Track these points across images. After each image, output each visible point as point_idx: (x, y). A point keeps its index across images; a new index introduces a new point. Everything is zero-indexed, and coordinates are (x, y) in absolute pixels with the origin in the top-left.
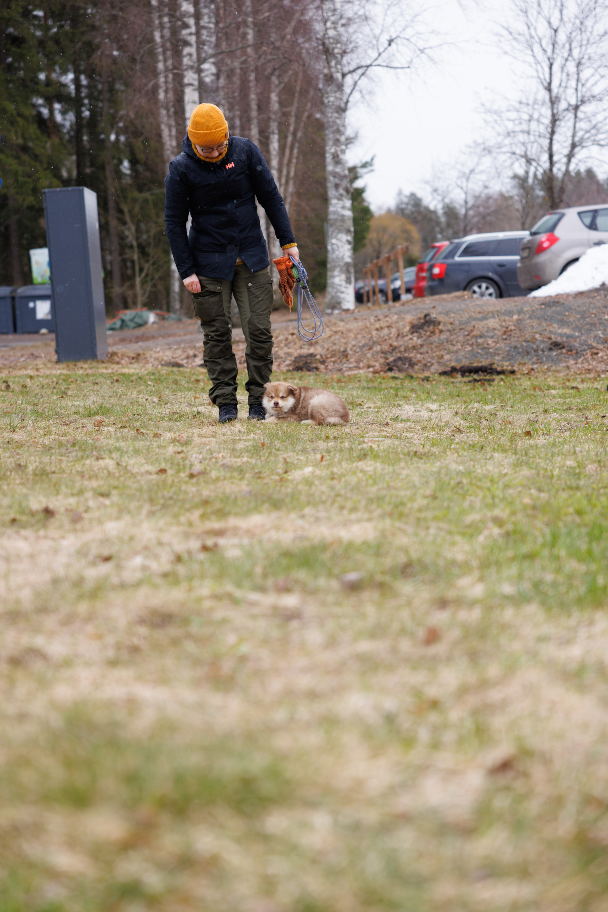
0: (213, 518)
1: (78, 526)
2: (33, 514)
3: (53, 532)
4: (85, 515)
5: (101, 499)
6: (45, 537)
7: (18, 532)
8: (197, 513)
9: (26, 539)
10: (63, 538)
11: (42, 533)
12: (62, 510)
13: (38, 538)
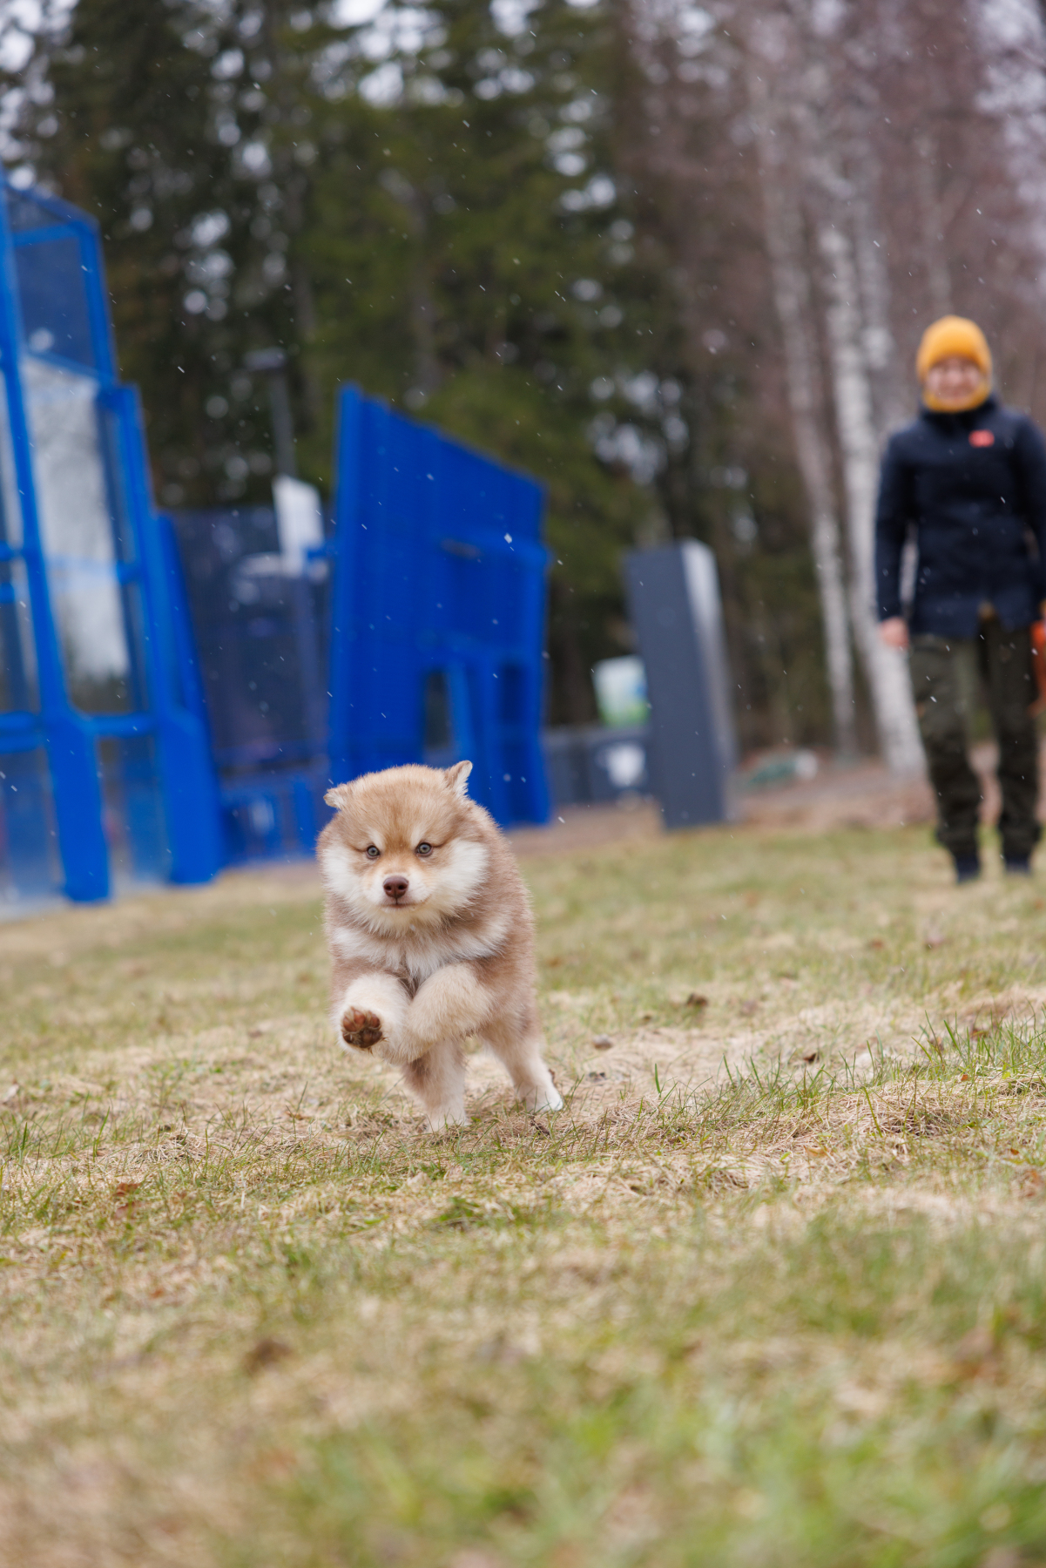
0: (983, 992)
1: (755, 1021)
2: (675, 1008)
3: (711, 1030)
4: (761, 1004)
5: (785, 982)
6: (704, 1037)
7: (656, 1033)
8: (952, 989)
9: (671, 1040)
10: (731, 1036)
11: (695, 1032)
12: (722, 1002)
13: (690, 1039)
